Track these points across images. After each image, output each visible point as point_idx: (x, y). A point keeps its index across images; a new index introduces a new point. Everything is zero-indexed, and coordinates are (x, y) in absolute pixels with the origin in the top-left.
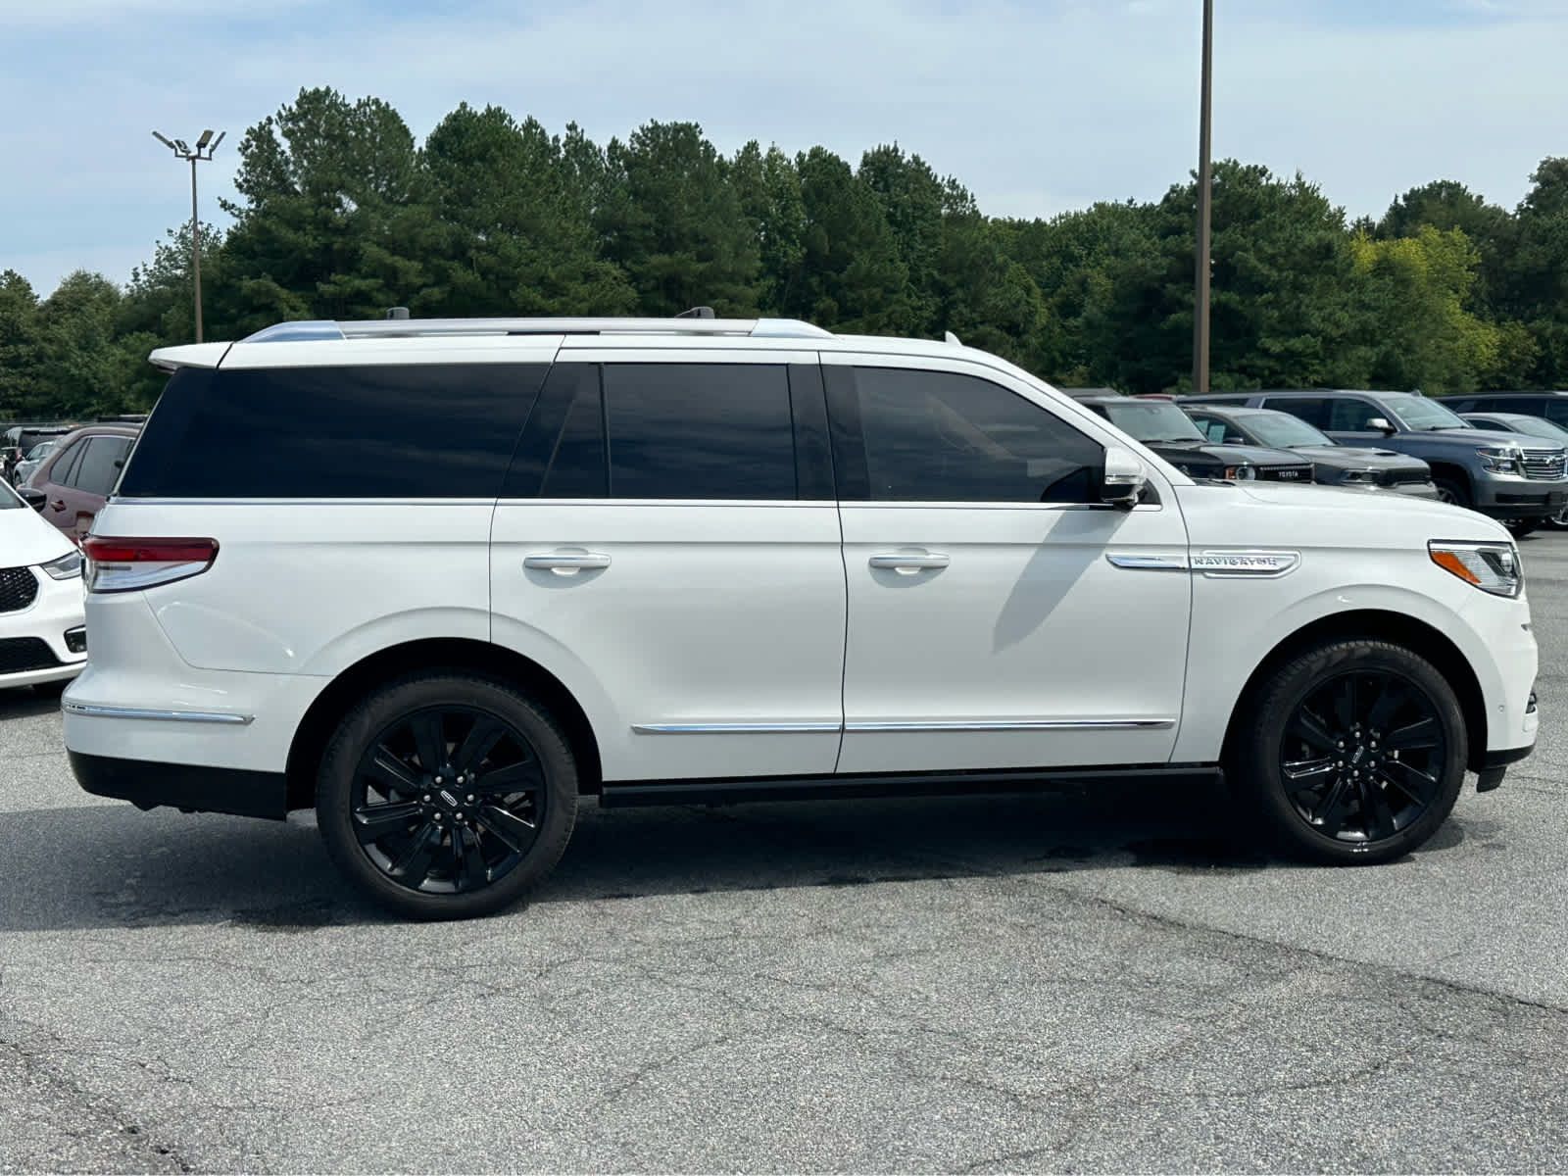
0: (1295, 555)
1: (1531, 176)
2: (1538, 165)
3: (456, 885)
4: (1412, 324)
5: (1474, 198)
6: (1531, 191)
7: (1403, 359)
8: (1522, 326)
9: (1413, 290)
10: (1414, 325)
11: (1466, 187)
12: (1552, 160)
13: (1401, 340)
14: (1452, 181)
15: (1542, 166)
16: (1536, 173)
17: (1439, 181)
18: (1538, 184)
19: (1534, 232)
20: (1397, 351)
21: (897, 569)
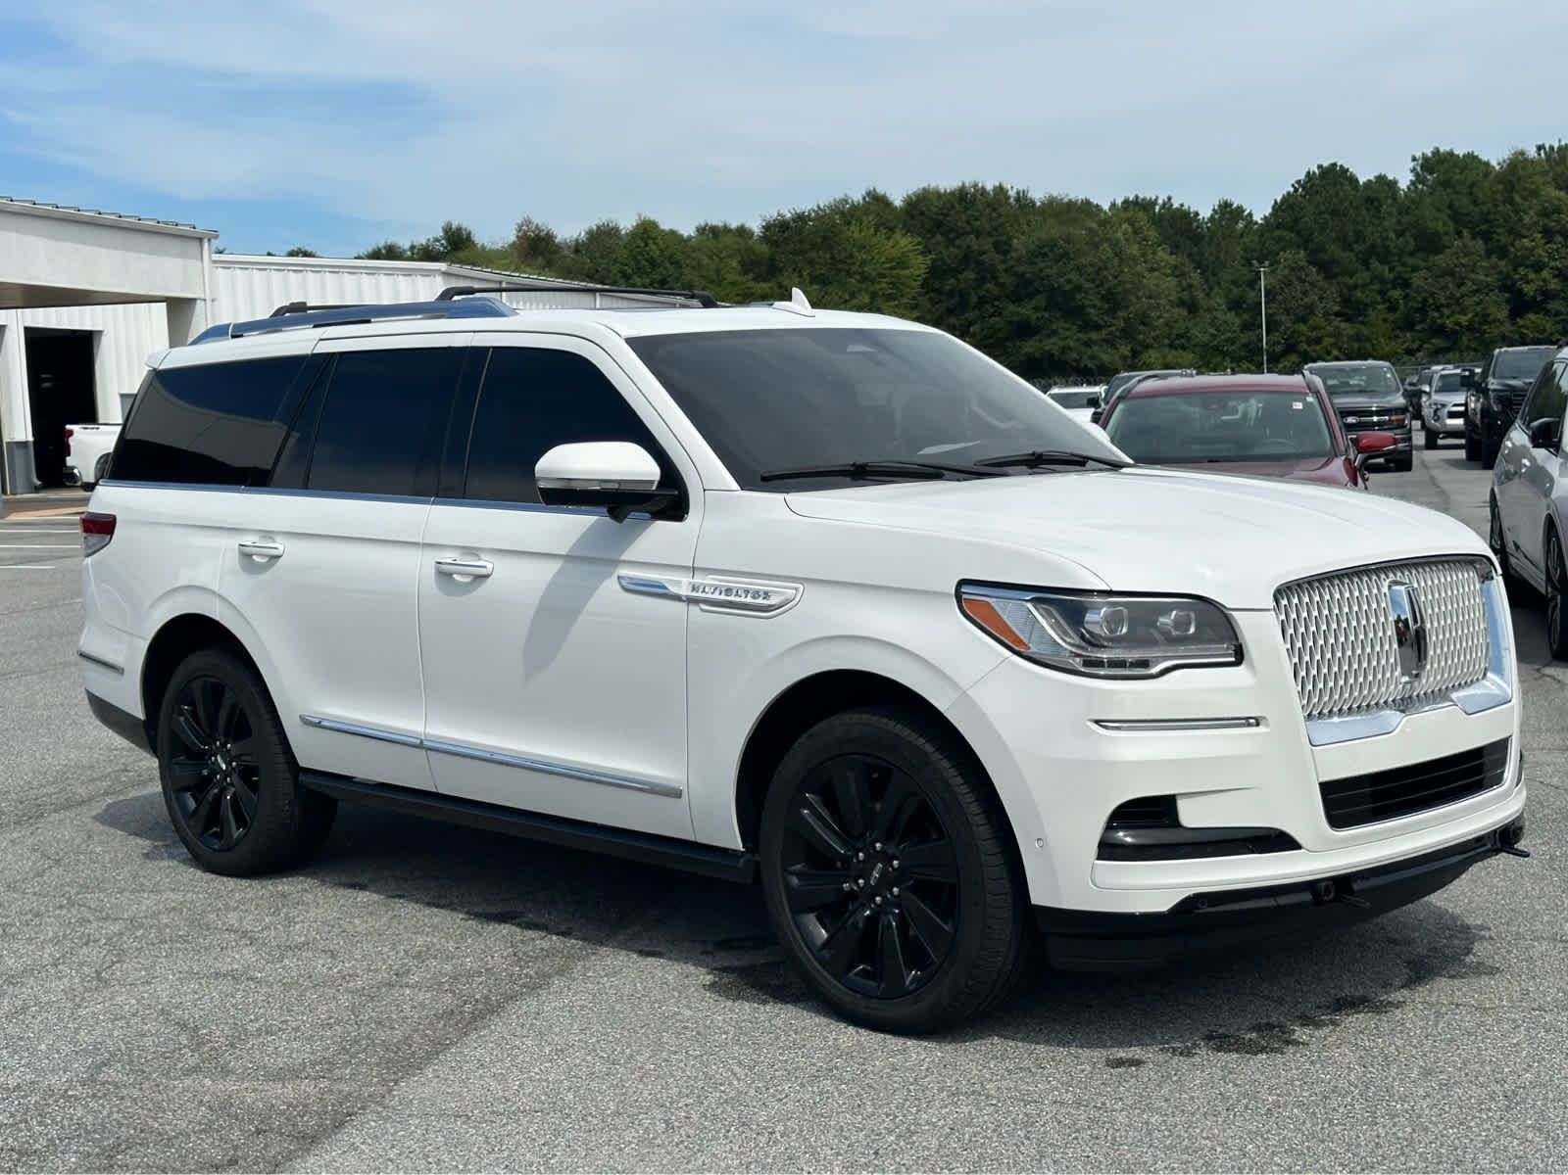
0: (796, 589)
21: (455, 576)
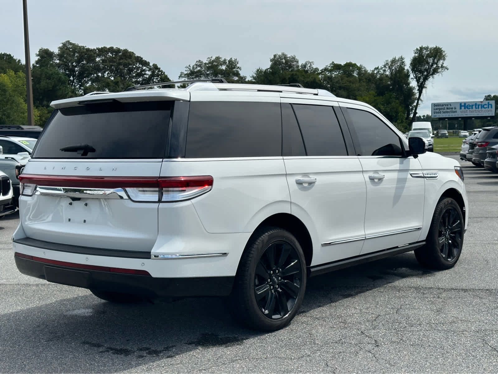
1: (36, 54)
2: (38, 50)
3: (281, 315)
4: (9, 106)
5: (17, 61)
6: (37, 60)
7: (7, 120)
8: (46, 109)
9: (7, 93)
10: (9, 107)
11: (13, 56)
12: (43, 49)
13: (5, 113)
14: (8, 53)
15: (40, 51)
16: (38, 53)
17: (3, 53)
18: (39, 57)
19: (46, 75)
20: (4, 117)
